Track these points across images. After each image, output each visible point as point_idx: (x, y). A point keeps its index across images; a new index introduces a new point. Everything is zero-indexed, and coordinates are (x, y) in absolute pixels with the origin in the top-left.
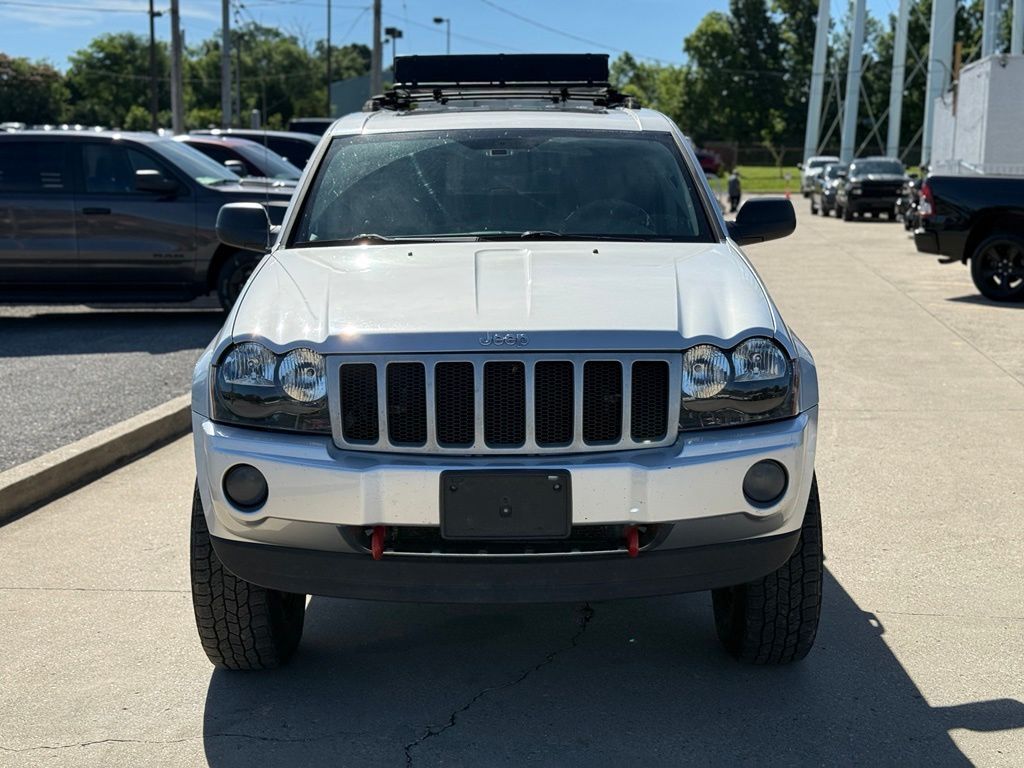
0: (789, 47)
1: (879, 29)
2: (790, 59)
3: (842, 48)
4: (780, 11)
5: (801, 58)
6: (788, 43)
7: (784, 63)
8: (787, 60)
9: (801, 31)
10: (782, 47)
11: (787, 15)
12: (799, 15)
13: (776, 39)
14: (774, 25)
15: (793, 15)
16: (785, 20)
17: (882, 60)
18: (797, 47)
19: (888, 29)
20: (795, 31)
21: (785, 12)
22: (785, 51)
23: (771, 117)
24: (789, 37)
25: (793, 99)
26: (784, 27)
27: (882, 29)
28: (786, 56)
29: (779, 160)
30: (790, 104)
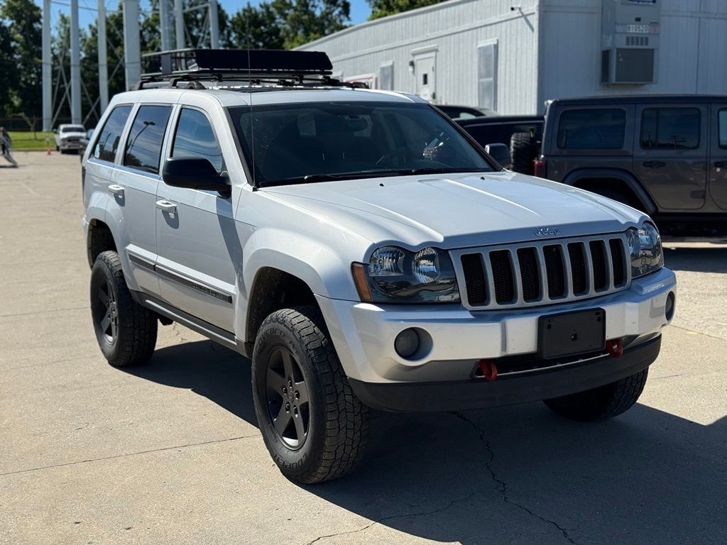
0: (18, 45)
1: (83, 35)
2: (20, 54)
3: (57, 46)
4: (8, 18)
5: (28, 53)
6: (17, 42)
7: (15, 56)
8: (17, 55)
9: (25, 33)
10: (13, 44)
11: (14, 21)
12: (23, 22)
13: (9, 38)
14: (5, 28)
15: (19, 22)
16: (13, 24)
17: (88, 56)
18: (24, 44)
19: (89, 35)
20: (22, 33)
21: (11, 18)
22: (15, 47)
23: (10, 96)
24: (19, 38)
25: (25, 82)
26: (12, 29)
27: (85, 35)
28: (16, 50)
29: (32, 127)
30: (24, 86)
